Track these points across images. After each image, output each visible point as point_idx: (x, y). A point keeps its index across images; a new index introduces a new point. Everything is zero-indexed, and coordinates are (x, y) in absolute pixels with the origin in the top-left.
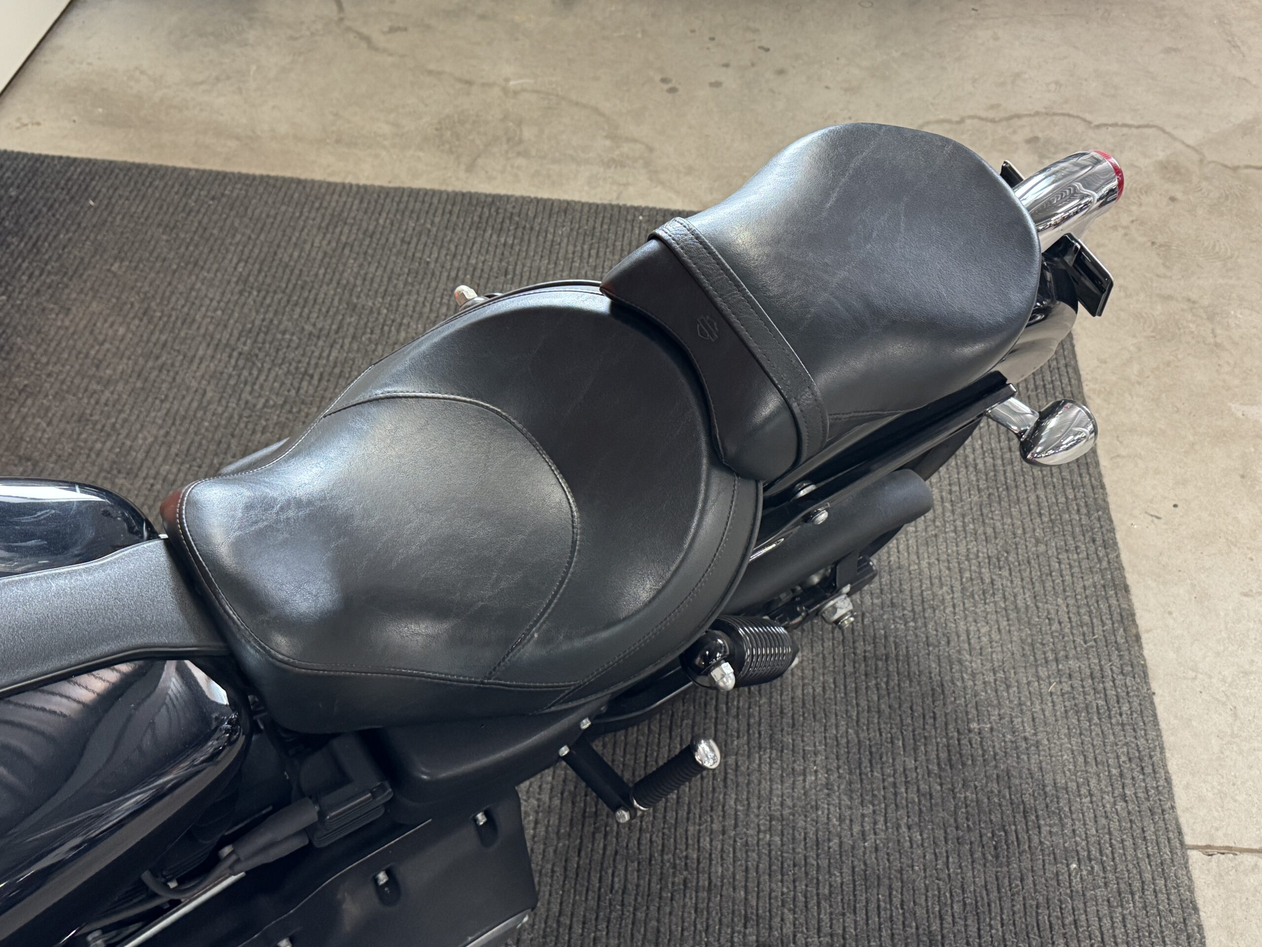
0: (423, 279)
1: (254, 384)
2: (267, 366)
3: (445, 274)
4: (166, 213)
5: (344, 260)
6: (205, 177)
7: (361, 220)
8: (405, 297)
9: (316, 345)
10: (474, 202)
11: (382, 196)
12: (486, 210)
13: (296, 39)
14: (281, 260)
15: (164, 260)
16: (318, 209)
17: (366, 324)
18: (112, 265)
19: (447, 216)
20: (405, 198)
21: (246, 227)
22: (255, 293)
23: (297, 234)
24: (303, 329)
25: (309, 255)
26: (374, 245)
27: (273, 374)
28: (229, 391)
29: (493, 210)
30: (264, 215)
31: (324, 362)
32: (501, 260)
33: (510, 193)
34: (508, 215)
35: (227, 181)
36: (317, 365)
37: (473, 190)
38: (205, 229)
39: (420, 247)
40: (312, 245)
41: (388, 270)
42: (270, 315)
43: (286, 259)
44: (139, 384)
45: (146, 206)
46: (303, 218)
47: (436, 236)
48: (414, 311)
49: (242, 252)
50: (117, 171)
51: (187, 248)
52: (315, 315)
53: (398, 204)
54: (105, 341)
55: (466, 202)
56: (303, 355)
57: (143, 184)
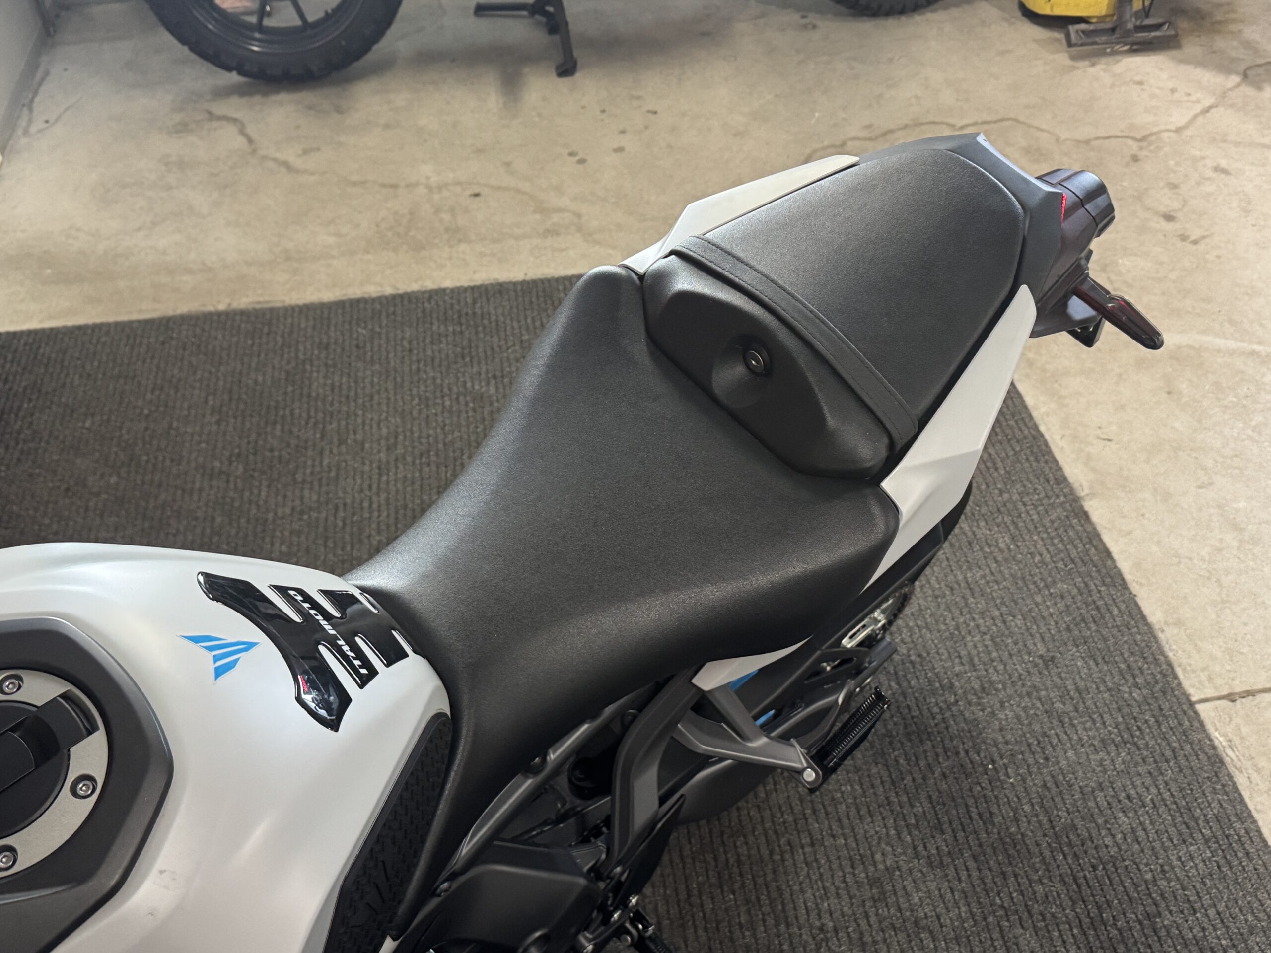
0: (387, 377)
1: (258, 501)
2: (265, 483)
3: (407, 369)
4: (121, 365)
6: (149, 325)
7: (313, 336)
9: (306, 456)
11: (326, 310)
12: (427, 305)
14: (247, 386)
16: (268, 334)
17: (347, 428)
18: (84, 422)
19: (392, 317)
21: (204, 363)
23: (255, 361)
24: (289, 443)
25: (272, 377)
52: (295, 430)
53: (343, 316)
54: (100, 492)
56: (297, 467)
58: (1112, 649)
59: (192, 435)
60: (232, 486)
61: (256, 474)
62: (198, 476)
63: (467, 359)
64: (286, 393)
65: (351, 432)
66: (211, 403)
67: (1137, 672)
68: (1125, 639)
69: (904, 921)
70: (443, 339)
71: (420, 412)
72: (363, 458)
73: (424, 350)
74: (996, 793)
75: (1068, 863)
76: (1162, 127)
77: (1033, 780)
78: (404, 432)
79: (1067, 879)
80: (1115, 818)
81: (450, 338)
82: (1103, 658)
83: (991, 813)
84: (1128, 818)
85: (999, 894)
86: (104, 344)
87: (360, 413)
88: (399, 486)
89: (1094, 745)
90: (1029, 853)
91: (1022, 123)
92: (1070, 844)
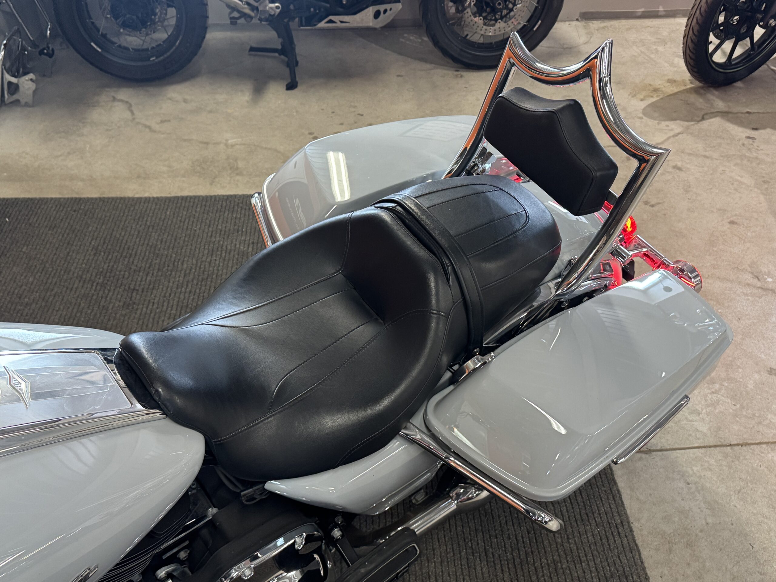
0: (193, 238)
1: (107, 297)
2: (112, 288)
3: (205, 235)
4: (49, 220)
5: (149, 233)
6: (69, 201)
7: (157, 214)
8: (185, 248)
9: (138, 275)
10: (218, 199)
11: (167, 201)
12: (224, 203)
13: (110, 130)
14: (115, 237)
15: (51, 243)
16: (133, 211)
17: (164, 263)
18: (22, 248)
19: (203, 207)
20: (180, 201)
21: (95, 223)
22: (102, 254)
23: (122, 223)
24: (131, 268)
25: (130, 233)
26: (165, 225)
27: (116, 292)
28: (93, 302)
29: (228, 202)
30: (103, 217)
31: (144, 283)
32: (235, 226)
33: (236, 194)
34: (236, 204)
35: (81, 202)
36: (140, 285)
37: (216, 194)
38: (72, 226)
39: (191, 223)
40: (132, 228)
41: (174, 235)
42: (111, 264)
43: (118, 236)
44: (43, 304)
45: (38, 218)
46: (125, 216)
47: (198, 217)
48: (190, 254)
49: (93, 235)
50: (20, 202)
51: (63, 236)
52: (136, 262)
53: (176, 204)
54: (22, 285)
55: (213, 200)
56: (132, 281)
57: (35, 208)
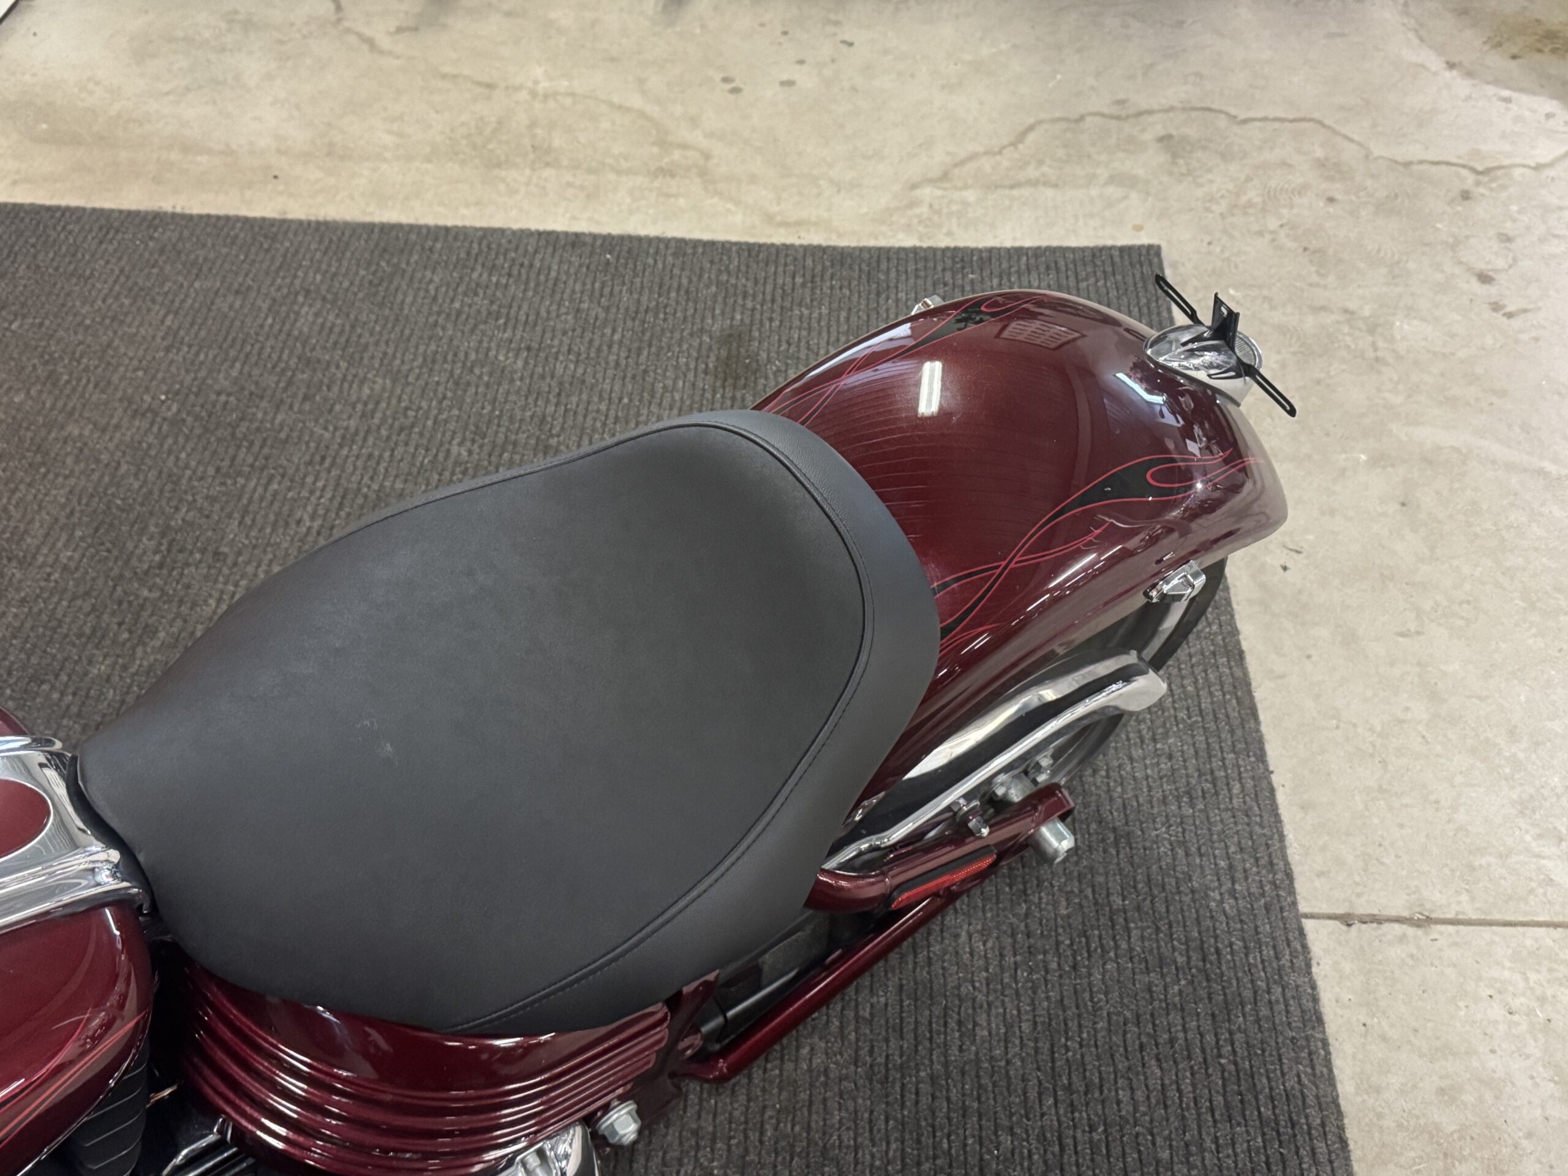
58: (1215, 837)
59: (131, 359)
60: (155, 429)
61: (190, 420)
62: (121, 410)
63: (501, 321)
64: (262, 326)
65: (325, 388)
66: (168, 322)
67: (1239, 875)
68: (1240, 827)
69: (808, 1145)
70: (481, 292)
71: (418, 378)
72: (327, 421)
73: (452, 301)
74: (991, 998)
75: (1057, 1113)
76: (1518, 160)
77: (1047, 992)
78: (389, 398)
79: (1048, 1135)
80: (1144, 1065)
81: (489, 292)
82: (1199, 849)
83: (975, 1024)
84: (1161, 1068)
85: (949, 1136)
86: (70, 232)
87: (343, 365)
88: (360, 463)
89: (1147, 962)
90: (1008, 1089)
91: (1329, 128)
92: (1069, 1088)
